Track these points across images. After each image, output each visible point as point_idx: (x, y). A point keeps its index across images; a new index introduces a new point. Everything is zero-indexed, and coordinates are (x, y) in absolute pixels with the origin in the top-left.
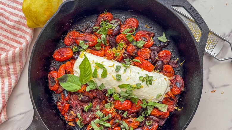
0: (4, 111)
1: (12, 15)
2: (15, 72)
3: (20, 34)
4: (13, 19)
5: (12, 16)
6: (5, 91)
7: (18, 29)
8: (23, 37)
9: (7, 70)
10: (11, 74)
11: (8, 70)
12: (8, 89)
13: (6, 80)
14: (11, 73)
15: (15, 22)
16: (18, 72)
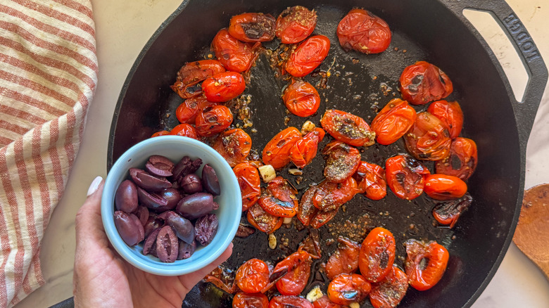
0: (36, 266)
1: (41, 28)
2: (57, 171)
3: (62, 77)
4: (44, 39)
5: (42, 32)
6: (36, 218)
7: (58, 65)
8: (71, 84)
9: (37, 168)
10: (47, 178)
11: (40, 168)
12: (41, 213)
13: (36, 193)
14: (46, 174)
15: (51, 47)
16: (63, 170)
